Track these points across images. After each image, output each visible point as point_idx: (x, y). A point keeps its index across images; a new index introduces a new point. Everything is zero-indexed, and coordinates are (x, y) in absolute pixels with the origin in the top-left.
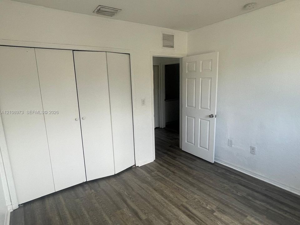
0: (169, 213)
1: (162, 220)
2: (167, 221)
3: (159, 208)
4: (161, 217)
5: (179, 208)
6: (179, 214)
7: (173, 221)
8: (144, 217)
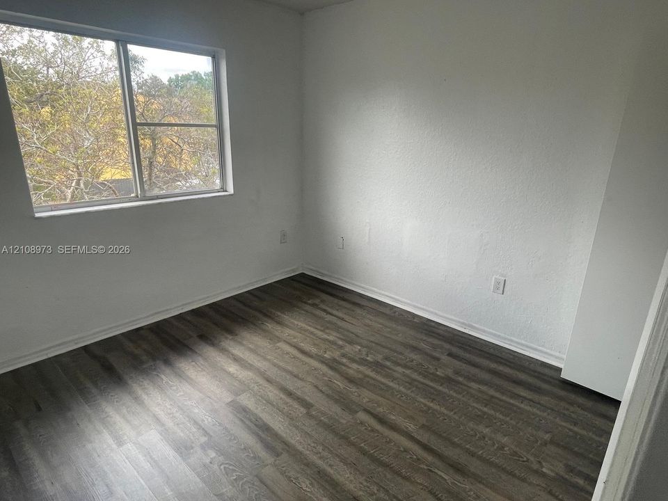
0: (309, 430)
1: (324, 414)
2: (314, 413)
3: (336, 439)
4: (326, 420)
5: (286, 444)
6: (288, 431)
7: (300, 415)
8: (362, 416)
